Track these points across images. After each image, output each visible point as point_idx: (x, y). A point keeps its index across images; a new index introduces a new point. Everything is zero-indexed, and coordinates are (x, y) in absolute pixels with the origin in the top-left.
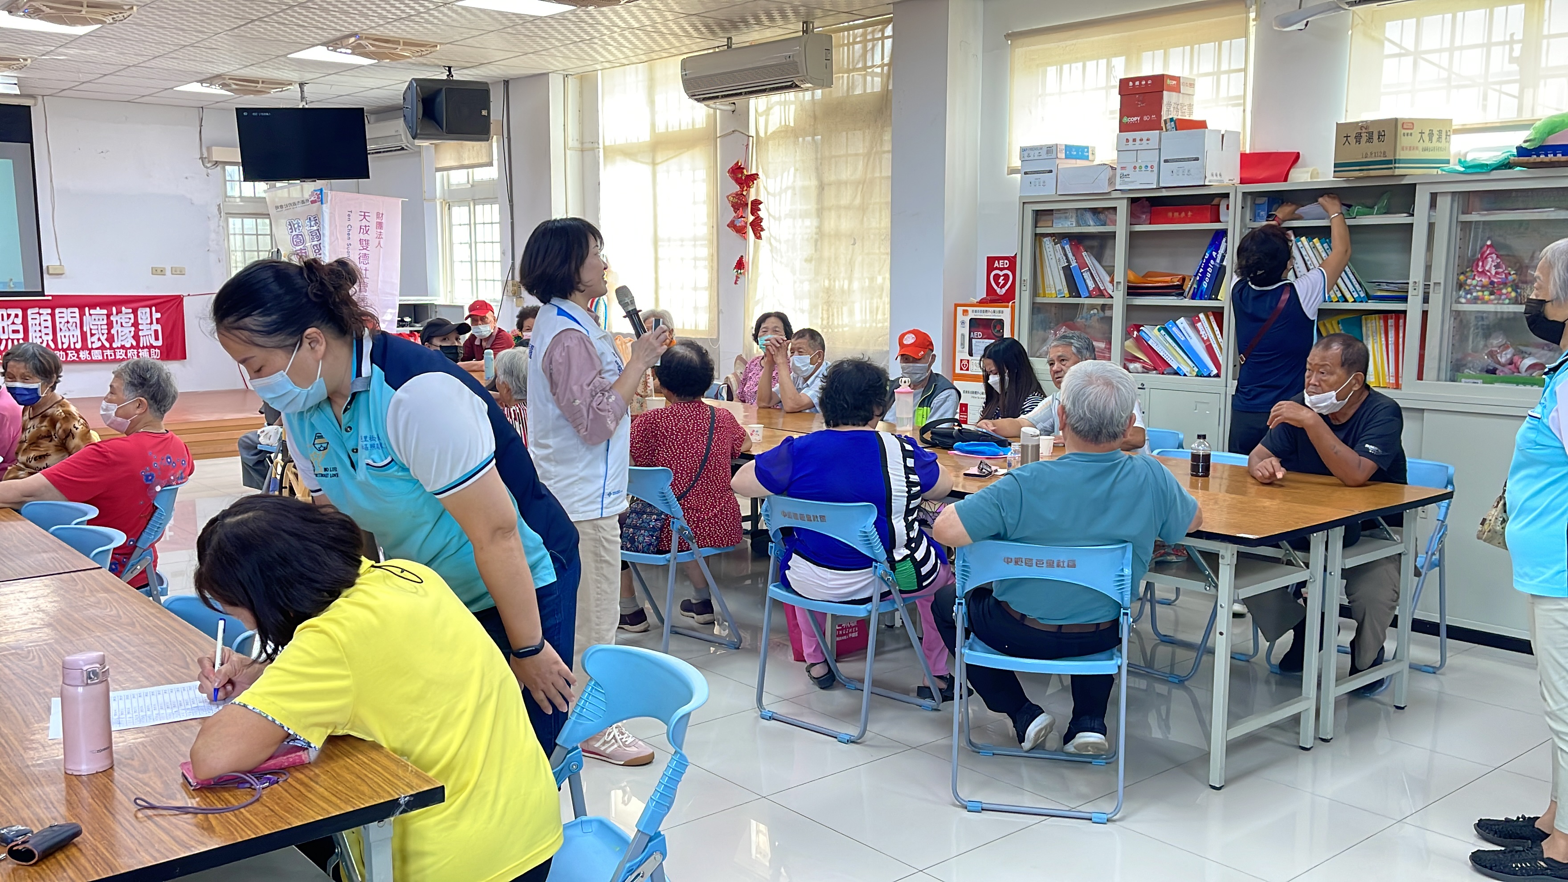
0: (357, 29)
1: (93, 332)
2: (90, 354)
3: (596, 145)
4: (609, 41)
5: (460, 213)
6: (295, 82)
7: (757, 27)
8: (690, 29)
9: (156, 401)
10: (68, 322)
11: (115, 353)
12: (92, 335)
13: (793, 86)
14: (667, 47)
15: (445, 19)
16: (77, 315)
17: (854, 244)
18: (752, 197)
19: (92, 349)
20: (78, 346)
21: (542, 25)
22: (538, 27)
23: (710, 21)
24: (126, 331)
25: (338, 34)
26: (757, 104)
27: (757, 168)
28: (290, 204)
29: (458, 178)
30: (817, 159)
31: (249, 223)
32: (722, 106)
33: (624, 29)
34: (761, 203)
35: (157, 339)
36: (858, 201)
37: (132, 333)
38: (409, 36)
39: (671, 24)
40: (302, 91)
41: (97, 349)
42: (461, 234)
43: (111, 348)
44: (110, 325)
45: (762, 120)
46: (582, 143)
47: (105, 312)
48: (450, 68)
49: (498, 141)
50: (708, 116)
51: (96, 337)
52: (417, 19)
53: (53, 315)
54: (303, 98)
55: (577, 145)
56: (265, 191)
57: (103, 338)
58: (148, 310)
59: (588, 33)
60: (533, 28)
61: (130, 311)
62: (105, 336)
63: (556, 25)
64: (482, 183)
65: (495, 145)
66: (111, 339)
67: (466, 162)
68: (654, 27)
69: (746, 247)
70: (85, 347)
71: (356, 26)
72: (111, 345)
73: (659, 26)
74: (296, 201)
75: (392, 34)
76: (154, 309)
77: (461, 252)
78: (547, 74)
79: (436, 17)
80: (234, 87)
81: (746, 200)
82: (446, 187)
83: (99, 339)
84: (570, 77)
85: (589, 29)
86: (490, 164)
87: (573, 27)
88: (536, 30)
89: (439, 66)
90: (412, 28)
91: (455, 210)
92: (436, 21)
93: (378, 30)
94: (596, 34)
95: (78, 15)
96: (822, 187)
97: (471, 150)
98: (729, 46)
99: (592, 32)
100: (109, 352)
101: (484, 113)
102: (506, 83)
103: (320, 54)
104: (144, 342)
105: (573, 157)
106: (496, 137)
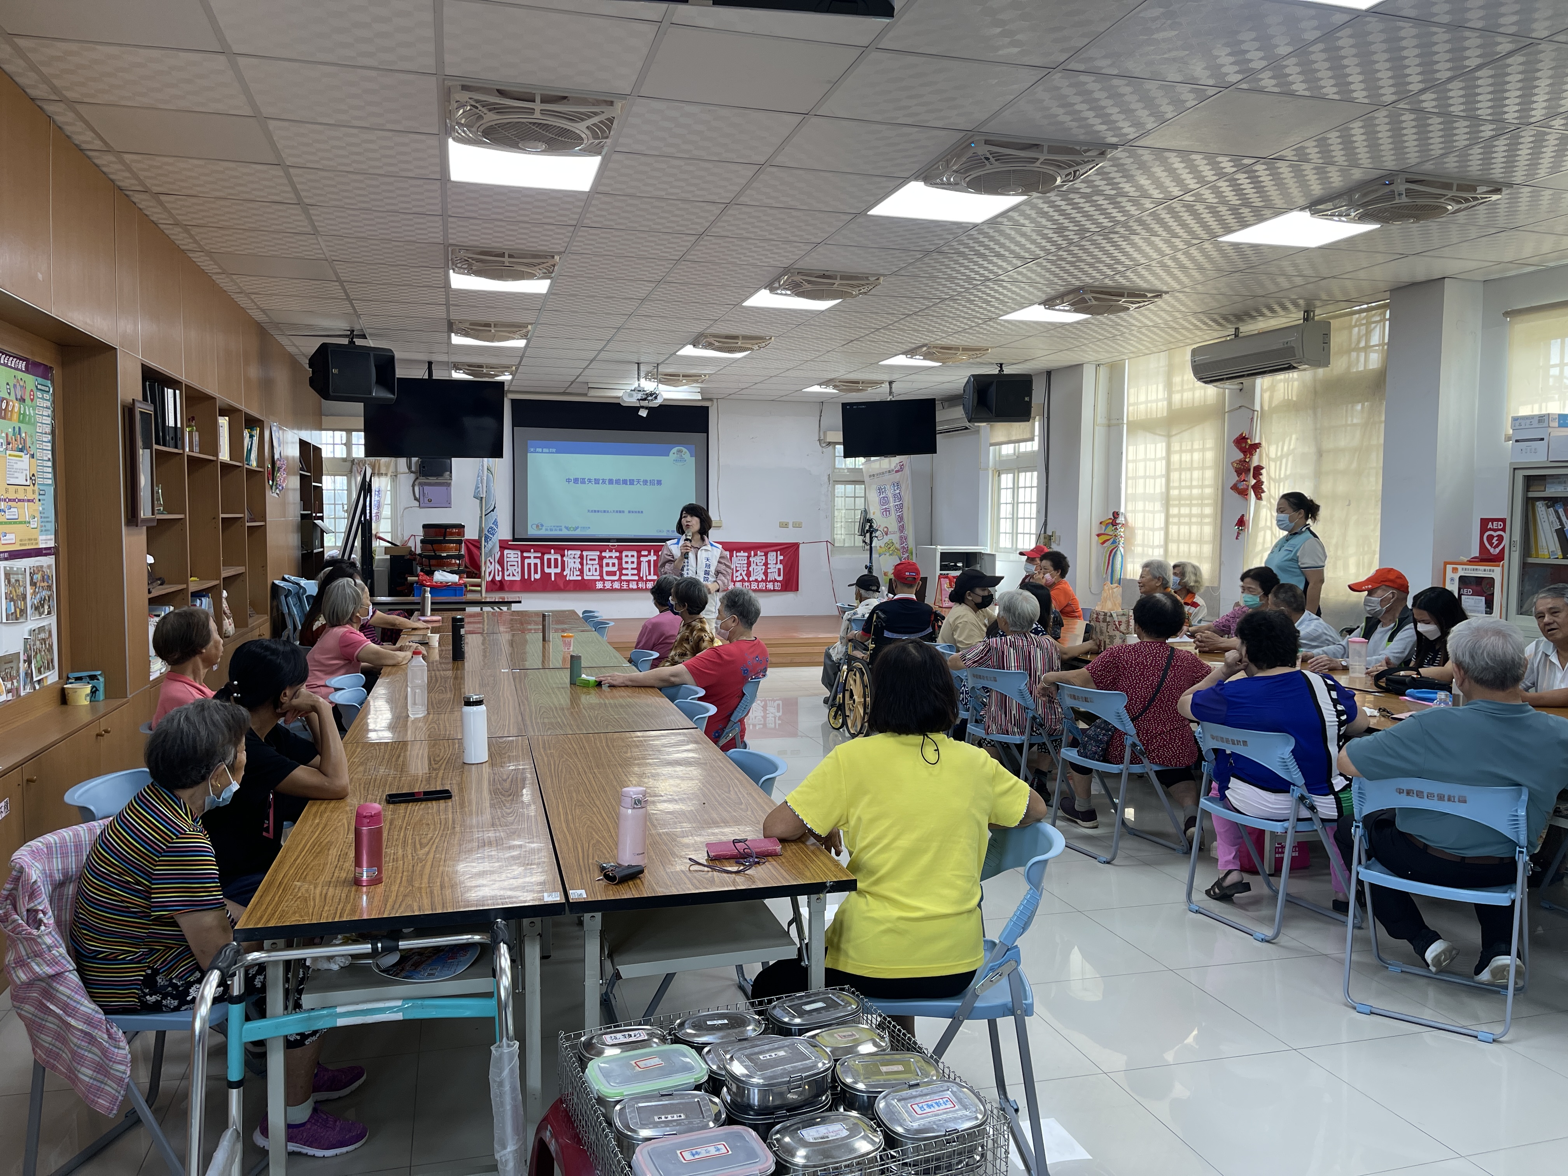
0: (926, 342)
3: (1121, 421)
4: (1129, 337)
5: (1006, 480)
6: (885, 381)
7: (1260, 318)
8: (1198, 323)
9: (746, 619)
13: (1290, 368)
14: (1182, 338)
15: (992, 330)
17: (1349, 505)
18: (1255, 462)
21: (1071, 329)
22: (1067, 330)
23: (1216, 316)
25: (914, 346)
26: (1262, 383)
27: (1261, 438)
28: (880, 474)
29: (1007, 450)
30: (1316, 429)
31: (850, 488)
32: (1229, 387)
33: (1140, 327)
34: (1262, 468)
35: (779, 575)
36: (1354, 465)
37: (763, 570)
38: (965, 344)
39: (1181, 321)
40: (891, 388)
42: (1006, 496)
44: (749, 564)
45: (1266, 396)
46: (1109, 420)
47: (746, 554)
48: (1001, 364)
49: (1039, 421)
50: (1218, 394)
52: (970, 331)
54: (891, 393)
55: (1104, 421)
57: (744, 574)
59: (1110, 332)
60: (1063, 331)
62: (745, 572)
63: (1082, 328)
64: (1026, 454)
65: (1037, 424)
67: (1014, 438)
68: (1166, 324)
69: (1247, 507)
71: (925, 339)
72: (749, 579)
73: (1171, 323)
74: (884, 472)
75: (954, 343)
77: (1005, 510)
78: (1082, 364)
79: (985, 329)
80: (842, 387)
81: (1249, 466)
82: (998, 459)
84: (1103, 366)
85: (1111, 329)
86: (1032, 439)
87: (1096, 329)
88: (1066, 333)
89: (993, 364)
90: (968, 338)
91: (1003, 477)
92: (985, 332)
93: (942, 341)
94: (1116, 333)
96: (1320, 454)
97: (1017, 429)
98: (1236, 335)
99: (1113, 331)
101: (1027, 399)
102: (1049, 373)
103: (901, 360)
104: (771, 577)
105: (1100, 432)
106: (1037, 418)
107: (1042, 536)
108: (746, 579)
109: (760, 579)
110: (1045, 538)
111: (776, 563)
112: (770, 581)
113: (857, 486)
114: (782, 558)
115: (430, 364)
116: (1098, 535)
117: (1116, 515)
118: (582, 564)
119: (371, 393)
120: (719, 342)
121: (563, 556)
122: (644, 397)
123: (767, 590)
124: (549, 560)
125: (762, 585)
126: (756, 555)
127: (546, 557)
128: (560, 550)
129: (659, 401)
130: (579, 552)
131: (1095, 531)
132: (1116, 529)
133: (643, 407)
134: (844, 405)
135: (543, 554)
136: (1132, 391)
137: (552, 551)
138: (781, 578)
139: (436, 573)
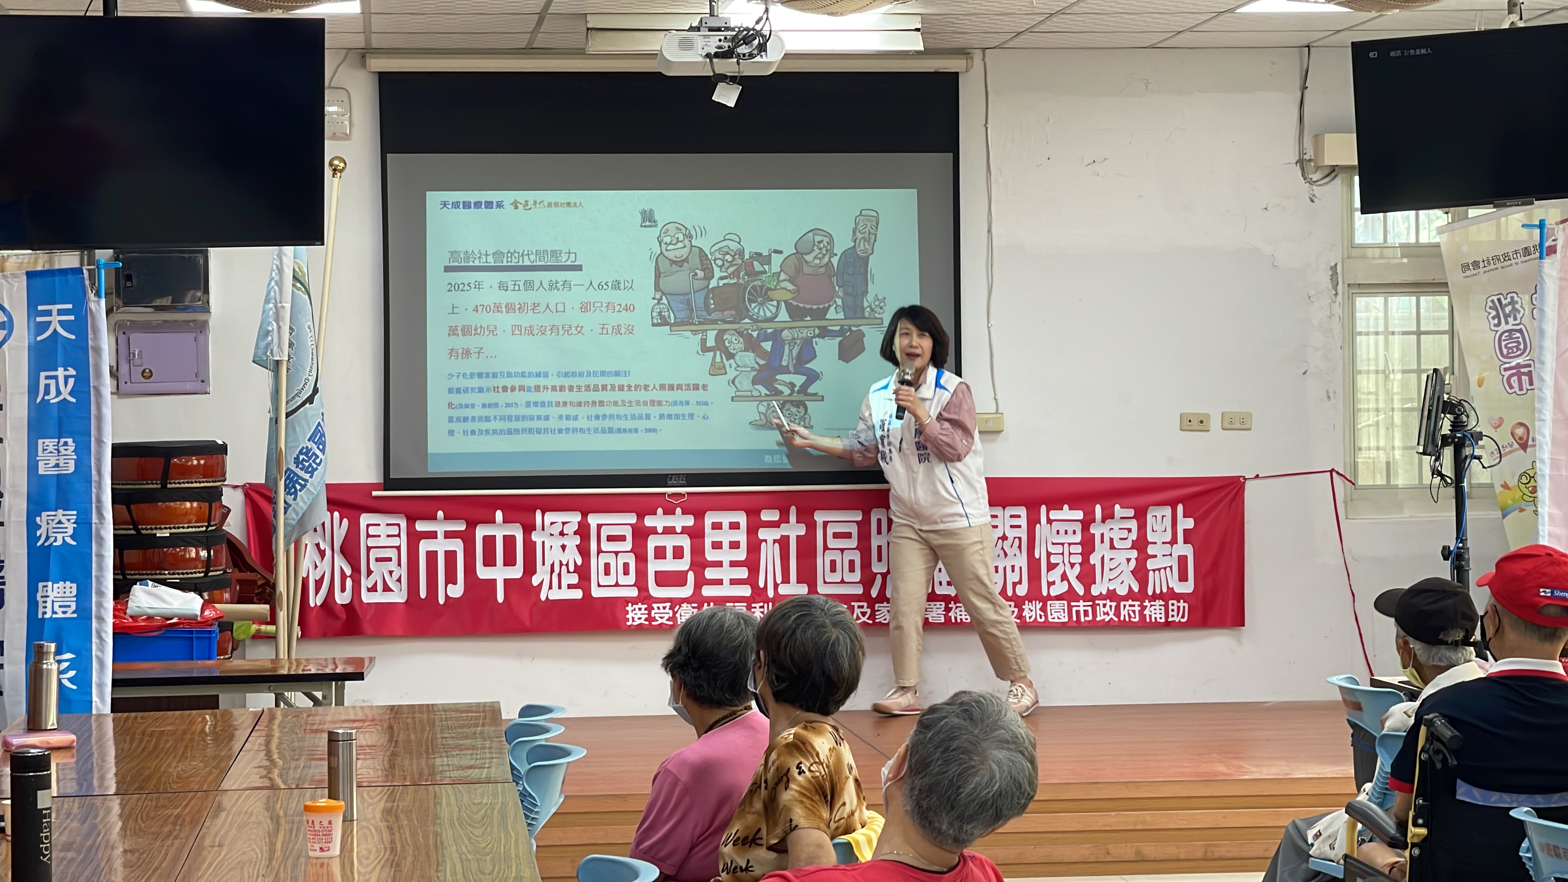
1: (1053, 560)
2: (1044, 609)
11: (1094, 607)
16: (1023, 522)
20: (1022, 591)
24: (1120, 558)
28: (1496, 258)
31: (1402, 304)
35: (1183, 578)
37: (1133, 563)
41: (1059, 598)
43: (1088, 597)
44: (1088, 545)
47: (1079, 515)
51: (1059, 571)
57: (1073, 574)
58: (1167, 511)
61: (1131, 513)
62: (1077, 569)
66: (1087, 576)
70: (1034, 594)
72: (1087, 590)
74: (1510, 250)
76: (1180, 508)
83: (1064, 577)
100: (1081, 606)
104: (1155, 584)
109: (1122, 591)
111: (1174, 541)
112: (1154, 597)
113: (1422, 299)
114: (1190, 523)
118: (584, 550)
121: (529, 528)
122: (727, 45)
123: (1145, 625)
124: (489, 542)
125: (1129, 610)
126: (1108, 516)
128: (522, 513)
129: (770, 62)
133: (723, 78)
134: (1360, 50)
135: (472, 525)
137: (499, 515)
138: (1187, 587)
139: (137, 589)
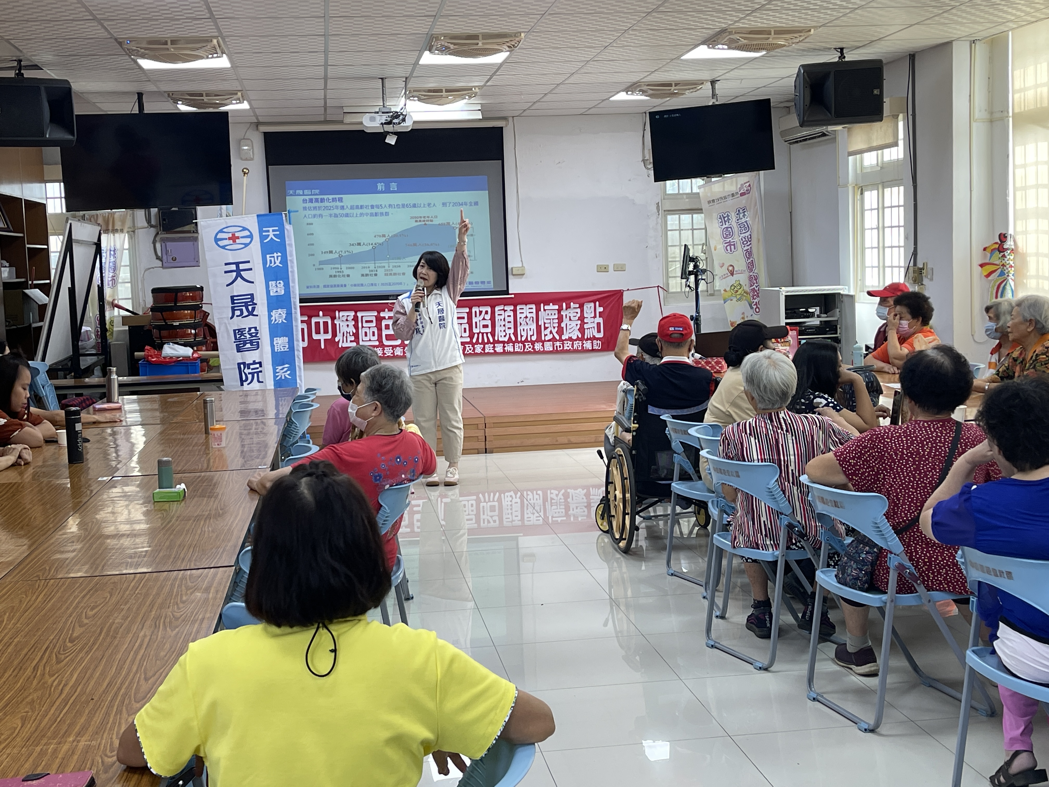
0: (724, 26)
1: (546, 325)
2: (543, 346)
3: (1006, 114)
5: (871, 197)
6: (707, 81)
9: (389, 406)
10: (526, 317)
11: (563, 344)
12: (546, 328)
16: (534, 311)
19: (545, 341)
20: (534, 338)
24: (573, 324)
25: (711, 32)
28: (721, 198)
29: (870, 159)
31: (686, 218)
35: (599, 331)
37: (579, 326)
38: (778, 25)
40: (713, 88)
41: (549, 341)
42: (871, 219)
43: (561, 340)
44: (560, 319)
46: (992, 113)
47: (557, 307)
48: (842, 49)
49: (904, 120)
51: (549, 330)
53: (515, 311)
54: (714, 95)
55: (985, 115)
56: (700, 187)
57: (554, 331)
58: (592, 305)
61: (577, 306)
62: (556, 329)
64: (890, 163)
65: (901, 124)
66: (560, 331)
67: (875, 144)
70: (539, 340)
71: (720, 22)
72: (560, 337)
74: (727, 194)
75: (759, 25)
76: (597, 303)
77: (871, 238)
78: (951, 42)
80: (651, 92)
82: (859, 171)
83: (551, 332)
84: (977, 42)
86: (896, 144)
90: (775, 16)
91: (867, 194)
93: (744, 23)
95: (476, 47)
100: (558, 344)
101: (876, 92)
102: (912, 57)
103: (706, 52)
104: (588, 334)
105: (979, 129)
106: (901, 116)
107: (911, 270)
108: (558, 337)
109: (574, 337)
110: (914, 272)
111: (595, 317)
112: (587, 339)
113: (695, 216)
114: (601, 309)
115: (140, 96)
116: (982, 266)
117: (1003, 237)
118: (356, 326)
119: (43, 135)
120: (455, 44)
121: (333, 318)
122: (389, 119)
123: (584, 351)
124: (317, 324)
125: (577, 345)
126: (568, 307)
127: (314, 320)
128: (330, 312)
129: (408, 125)
130: (352, 314)
131: (978, 260)
132: (1004, 256)
133: (388, 133)
134: (652, 115)
135: (310, 317)
136: (1017, 73)
137: (321, 313)
138: (601, 335)
139: (166, 346)
